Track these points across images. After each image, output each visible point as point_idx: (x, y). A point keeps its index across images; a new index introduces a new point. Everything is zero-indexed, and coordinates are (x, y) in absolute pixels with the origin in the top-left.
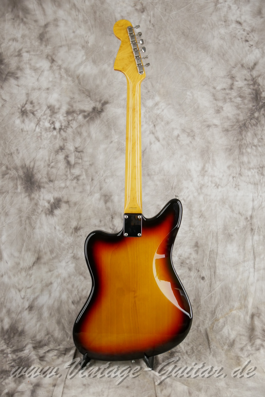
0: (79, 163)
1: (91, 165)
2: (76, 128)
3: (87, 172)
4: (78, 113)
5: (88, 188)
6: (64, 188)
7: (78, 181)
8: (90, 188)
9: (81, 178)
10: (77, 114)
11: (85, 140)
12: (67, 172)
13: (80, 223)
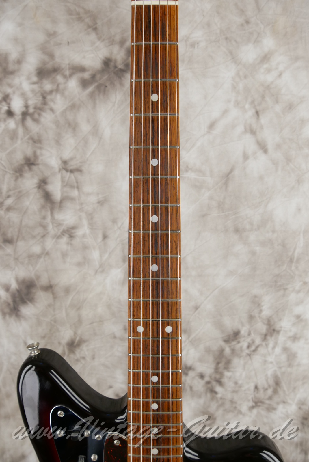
0: (72, 199)
1: (101, 203)
2: (64, 112)
3: (92, 219)
4: (67, 73)
5: (95, 255)
6: (39, 256)
7: (71, 240)
8: (101, 256)
9: (79, 233)
10: (65, 77)
11: (85, 141)
12: (44, 218)
13: (79, 332)
